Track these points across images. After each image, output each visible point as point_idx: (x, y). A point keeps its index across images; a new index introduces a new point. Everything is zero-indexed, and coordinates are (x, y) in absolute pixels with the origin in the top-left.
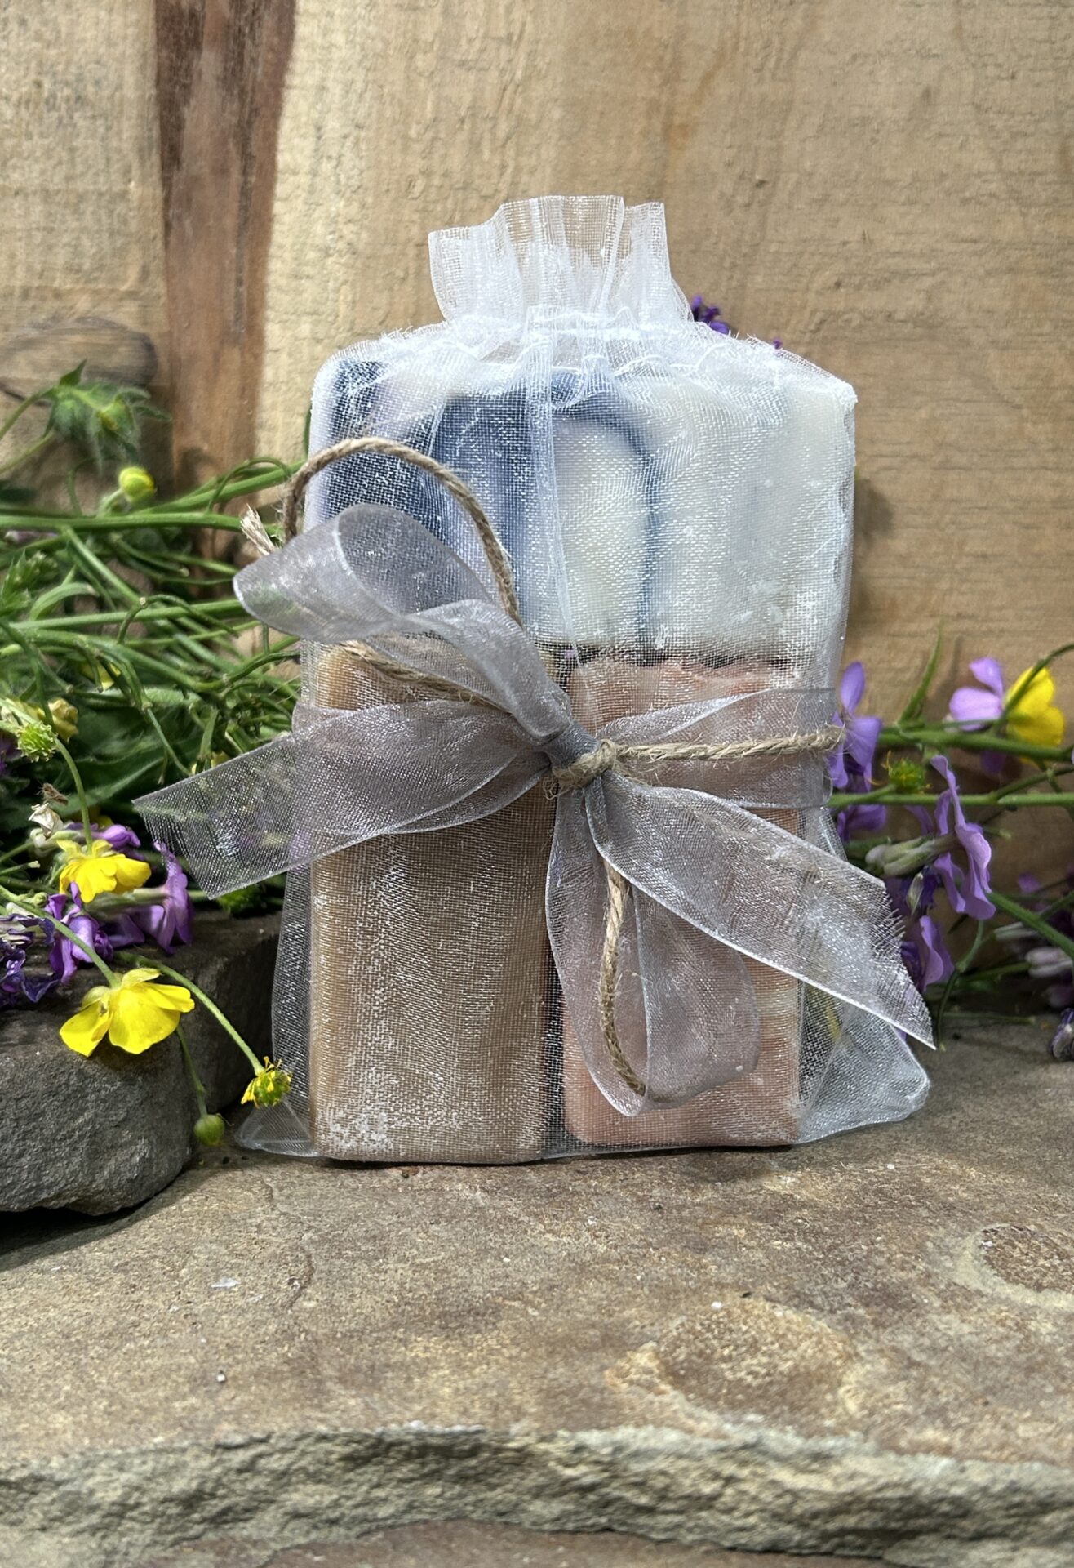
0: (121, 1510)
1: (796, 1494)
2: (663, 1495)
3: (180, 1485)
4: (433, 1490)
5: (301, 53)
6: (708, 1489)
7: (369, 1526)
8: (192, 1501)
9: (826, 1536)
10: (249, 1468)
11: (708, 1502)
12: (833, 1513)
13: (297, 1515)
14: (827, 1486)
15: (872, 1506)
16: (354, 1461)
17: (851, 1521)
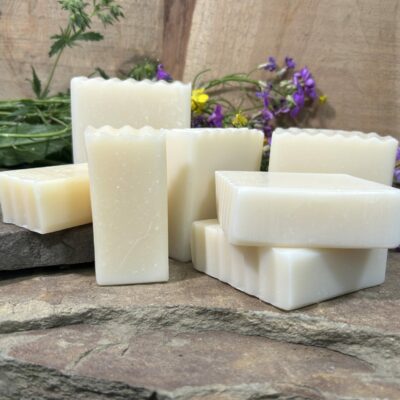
0: (142, 320)
1: (307, 330)
2: (274, 328)
3: (156, 315)
4: (217, 323)
6: (285, 327)
8: (159, 320)
9: (314, 341)
10: (173, 313)
11: (285, 330)
12: (316, 335)
14: (315, 328)
15: (326, 334)
16: (199, 314)
17: (320, 337)
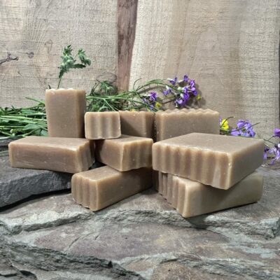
2: (176, 219)
4: (147, 218)
5: (136, 40)
7: (138, 222)
13: (129, 220)
16: (136, 214)
